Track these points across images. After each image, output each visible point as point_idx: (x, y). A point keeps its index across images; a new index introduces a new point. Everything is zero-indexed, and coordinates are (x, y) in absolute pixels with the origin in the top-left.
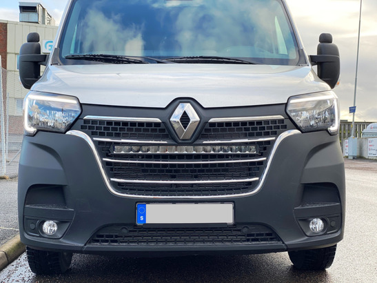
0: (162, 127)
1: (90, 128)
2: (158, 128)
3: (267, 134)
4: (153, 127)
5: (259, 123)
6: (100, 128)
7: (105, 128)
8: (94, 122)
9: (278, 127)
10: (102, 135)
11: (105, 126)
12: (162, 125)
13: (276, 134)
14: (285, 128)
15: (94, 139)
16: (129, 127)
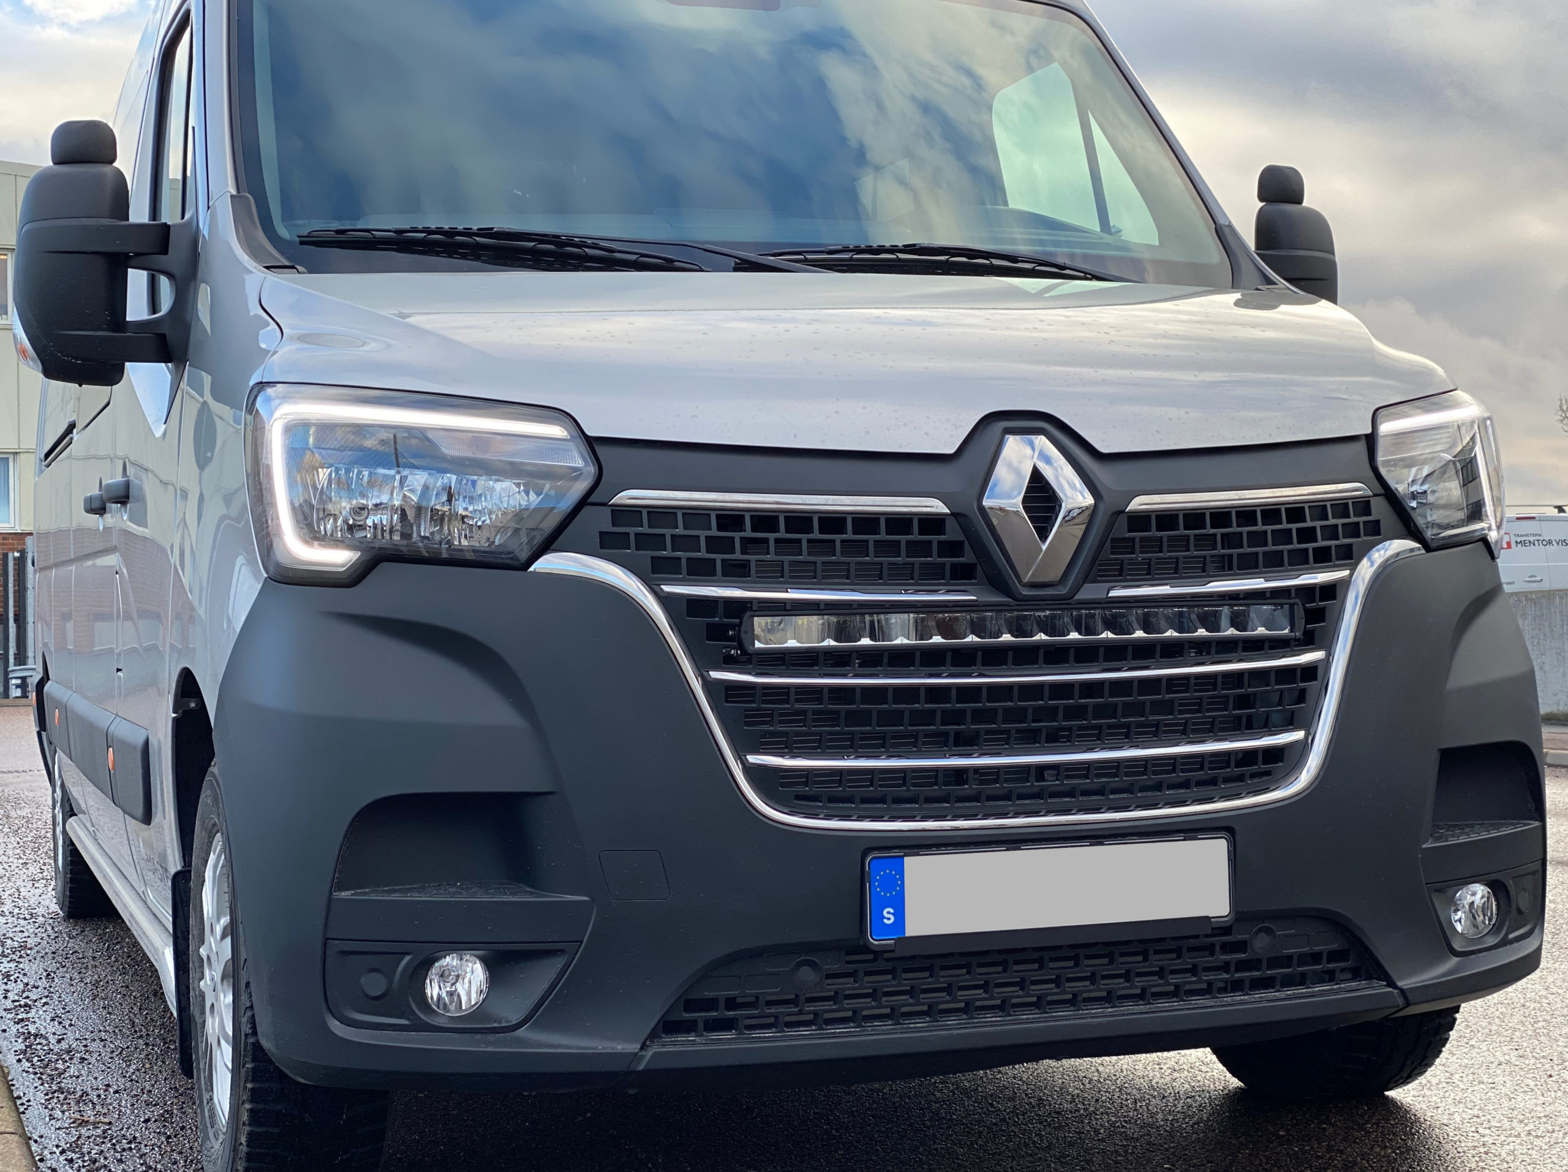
0: (953, 533)
1: (643, 541)
2: (935, 538)
3: (1323, 558)
4: (915, 536)
5: (1295, 512)
6: (691, 543)
7: (714, 544)
8: (661, 515)
9: (1353, 530)
10: (701, 571)
11: (714, 532)
12: (951, 525)
13: (1349, 557)
14: (1376, 532)
15: (667, 588)
16: (816, 535)
